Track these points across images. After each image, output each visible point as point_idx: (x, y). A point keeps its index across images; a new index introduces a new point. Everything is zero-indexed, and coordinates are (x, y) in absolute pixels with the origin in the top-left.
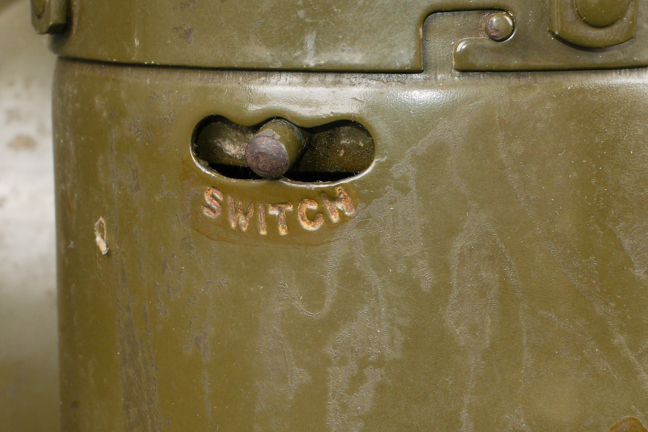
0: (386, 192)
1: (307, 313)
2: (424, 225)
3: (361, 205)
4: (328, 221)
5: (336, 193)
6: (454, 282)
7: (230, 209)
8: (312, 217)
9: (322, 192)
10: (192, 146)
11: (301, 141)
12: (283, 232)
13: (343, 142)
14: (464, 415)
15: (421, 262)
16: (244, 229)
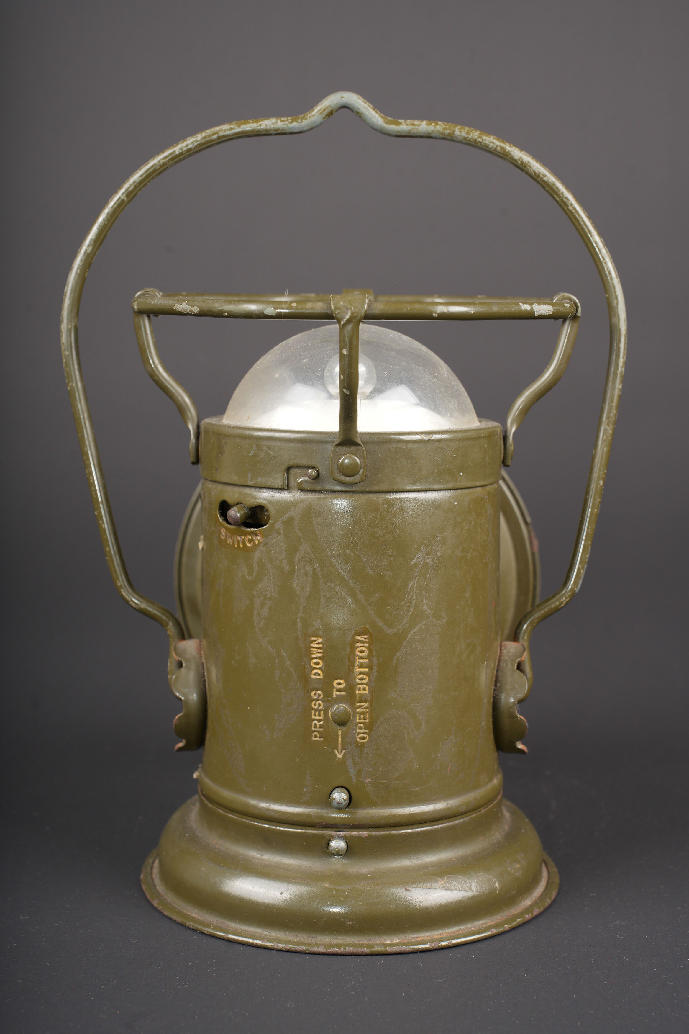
0: (273, 534)
1: (248, 577)
2: (286, 548)
3: (265, 538)
4: (254, 543)
5: (257, 533)
6: (296, 570)
7: (227, 536)
8: (250, 541)
9: (252, 532)
10: (219, 511)
11: (248, 512)
12: (241, 546)
13: (265, 514)
14: (299, 621)
15: (285, 561)
16: (231, 544)
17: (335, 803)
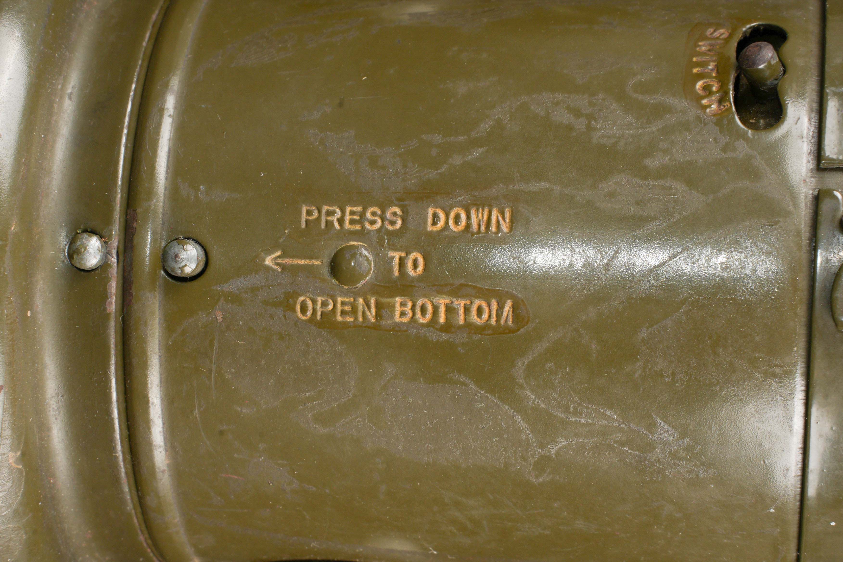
0: (724, 136)
1: (631, 83)
2: (696, 162)
3: (714, 119)
4: (703, 98)
5: (725, 103)
6: (650, 182)
7: (713, 42)
8: (706, 88)
9: (726, 93)
10: (762, 25)
11: (765, 85)
12: (695, 70)
14: (544, 185)
15: (667, 159)
16: (698, 49)
17: (176, 248)
